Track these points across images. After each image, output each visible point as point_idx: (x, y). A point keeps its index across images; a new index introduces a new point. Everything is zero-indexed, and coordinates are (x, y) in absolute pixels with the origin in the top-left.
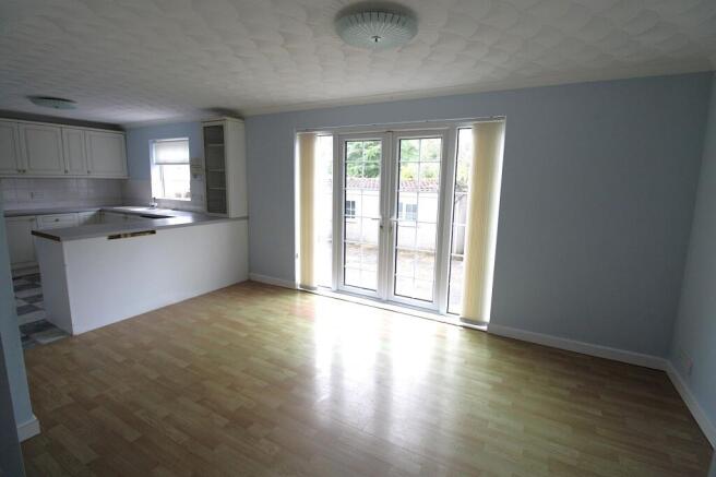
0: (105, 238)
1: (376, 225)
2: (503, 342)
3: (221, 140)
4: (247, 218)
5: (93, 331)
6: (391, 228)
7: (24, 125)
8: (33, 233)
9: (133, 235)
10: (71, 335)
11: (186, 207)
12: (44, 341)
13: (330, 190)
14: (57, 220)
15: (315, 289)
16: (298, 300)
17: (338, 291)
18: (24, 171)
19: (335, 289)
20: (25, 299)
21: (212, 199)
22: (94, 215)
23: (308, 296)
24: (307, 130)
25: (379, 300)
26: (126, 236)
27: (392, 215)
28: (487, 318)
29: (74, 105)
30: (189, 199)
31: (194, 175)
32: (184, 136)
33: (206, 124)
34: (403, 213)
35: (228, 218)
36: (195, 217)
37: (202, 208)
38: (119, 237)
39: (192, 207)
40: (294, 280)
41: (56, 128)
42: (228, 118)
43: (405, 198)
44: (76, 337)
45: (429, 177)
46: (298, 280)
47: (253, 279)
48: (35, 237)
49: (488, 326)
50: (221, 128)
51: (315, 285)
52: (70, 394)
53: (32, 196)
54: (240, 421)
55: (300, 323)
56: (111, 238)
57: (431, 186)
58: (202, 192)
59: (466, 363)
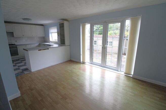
0: (38, 50)
1: (101, 47)
2: (137, 81)
3: (63, 27)
4: (70, 45)
5: (36, 71)
6: (105, 48)
7: (23, 25)
8: (23, 49)
9: (44, 49)
10: (31, 72)
11: (57, 43)
12: (26, 73)
13: (89, 38)
14: (31, 46)
15: (86, 63)
16: (82, 66)
17: (91, 64)
18: (24, 35)
19: (90, 63)
20: (24, 63)
21: (62, 41)
22: (38, 45)
23: (84, 65)
24: (83, 23)
25: (102, 66)
26: (42, 50)
27: (105, 45)
28: (132, 73)
29: (32, 20)
30: (57, 41)
31: (58, 35)
32: (56, 26)
33: (60, 23)
34: (109, 43)
35: (65, 45)
36: (59, 45)
37: (60, 43)
38: (41, 50)
39: (58, 43)
40: (80, 60)
41: (30, 26)
42: (65, 21)
43: (109, 40)
44: (32, 72)
45: (116, 34)
46: (81, 60)
47: (71, 60)
48: (24, 50)
49: (133, 76)
50: (63, 24)
51: (86, 62)
52: (28, 86)
53: (26, 41)
54: (64, 97)
55: (81, 72)
56: (39, 50)
57: (116, 36)
58: (60, 39)
59: (126, 86)
